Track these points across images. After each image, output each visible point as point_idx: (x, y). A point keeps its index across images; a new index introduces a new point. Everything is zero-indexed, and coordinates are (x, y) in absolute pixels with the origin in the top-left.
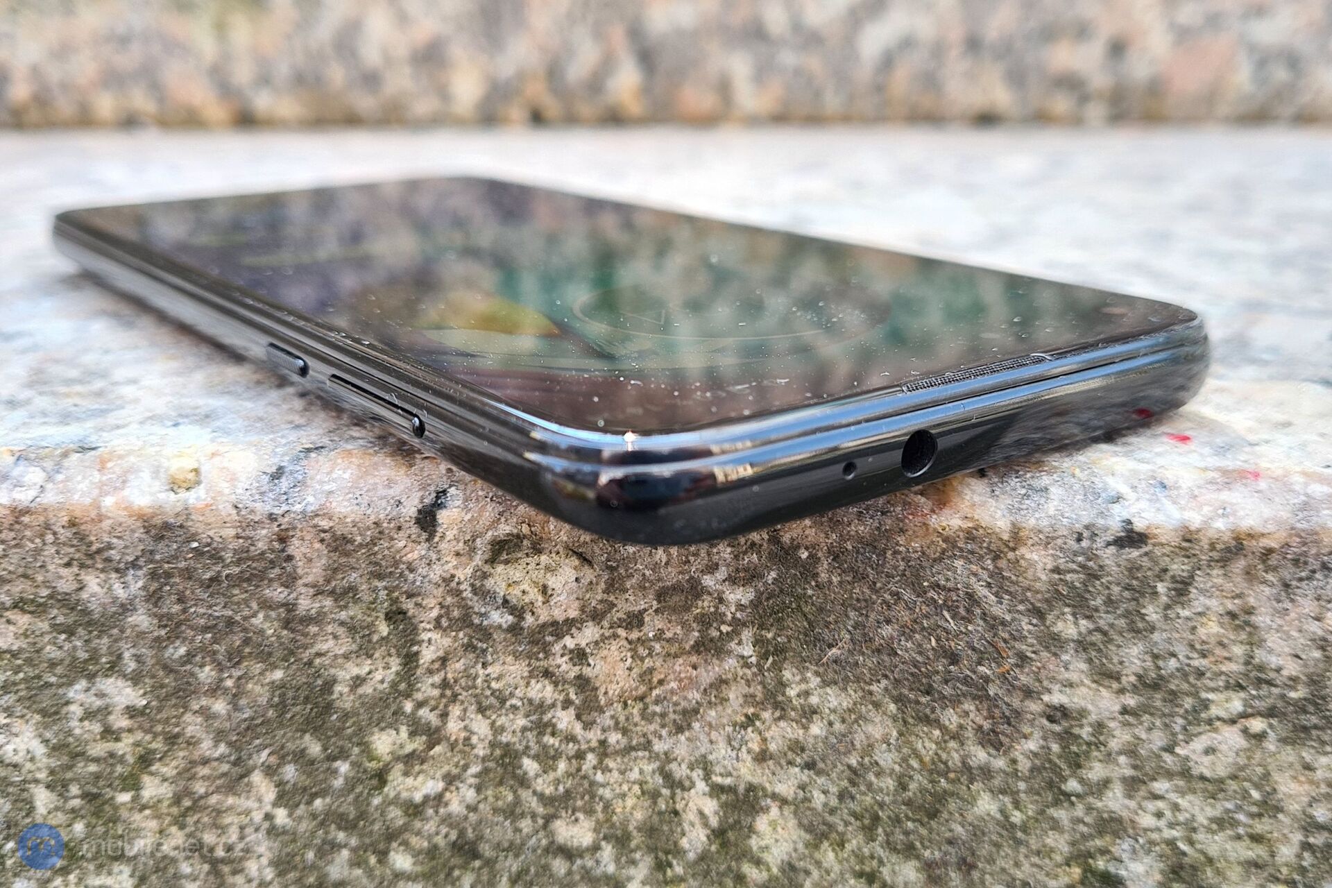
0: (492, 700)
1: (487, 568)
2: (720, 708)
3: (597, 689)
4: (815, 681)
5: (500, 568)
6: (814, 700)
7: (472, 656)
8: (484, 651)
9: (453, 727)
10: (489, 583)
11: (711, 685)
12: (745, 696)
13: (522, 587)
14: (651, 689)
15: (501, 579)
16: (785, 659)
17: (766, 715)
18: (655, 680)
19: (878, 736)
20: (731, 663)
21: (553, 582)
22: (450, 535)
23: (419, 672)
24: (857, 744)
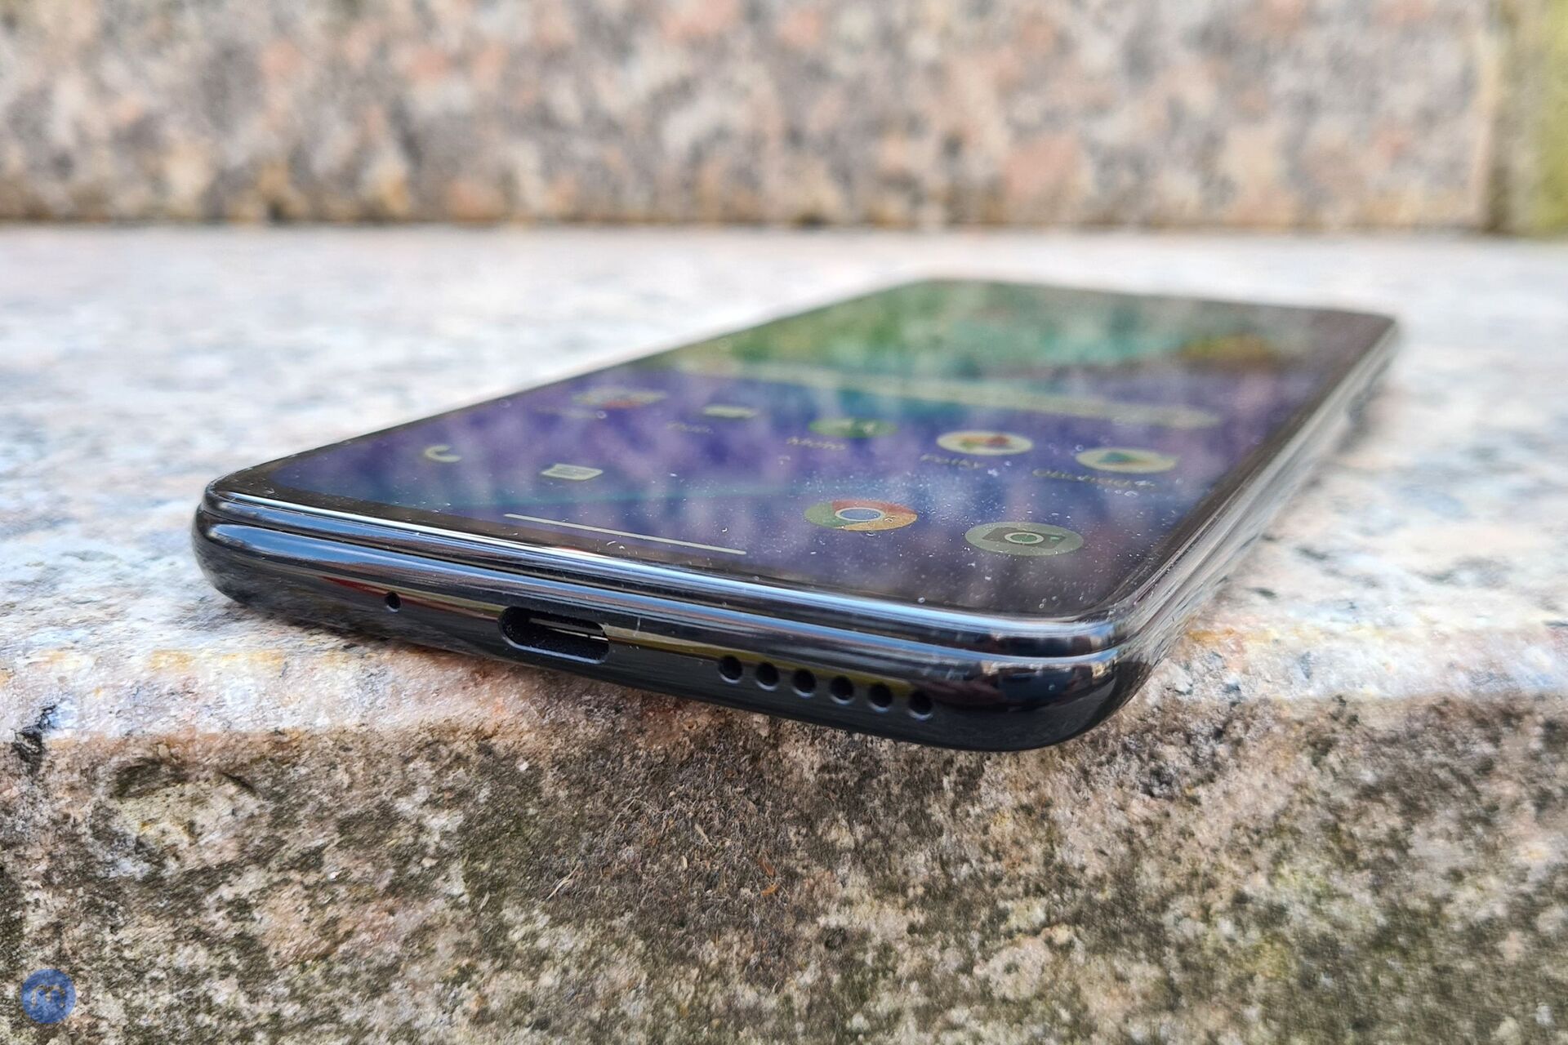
0: (128, 975)
1: (113, 804)
2: (425, 962)
3: (265, 949)
4: (543, 920)
5: (130, 804)
6: (543, 943)
7: (96, 919)
8: (112, 911)
9: (75, 1014)
10: (116, 825)
11: (414, 934)
12: (457, 944)
13: (161, 826)
14: (336, 944)
15: (130, 817)
16: (505, 895)
17: (484, 966)
18: (341, 932)
19: (624, 981)
20: (437, 905)
21: (201, 817)
22: (61, 763)
23: (24, 943)
24: (599, 991)
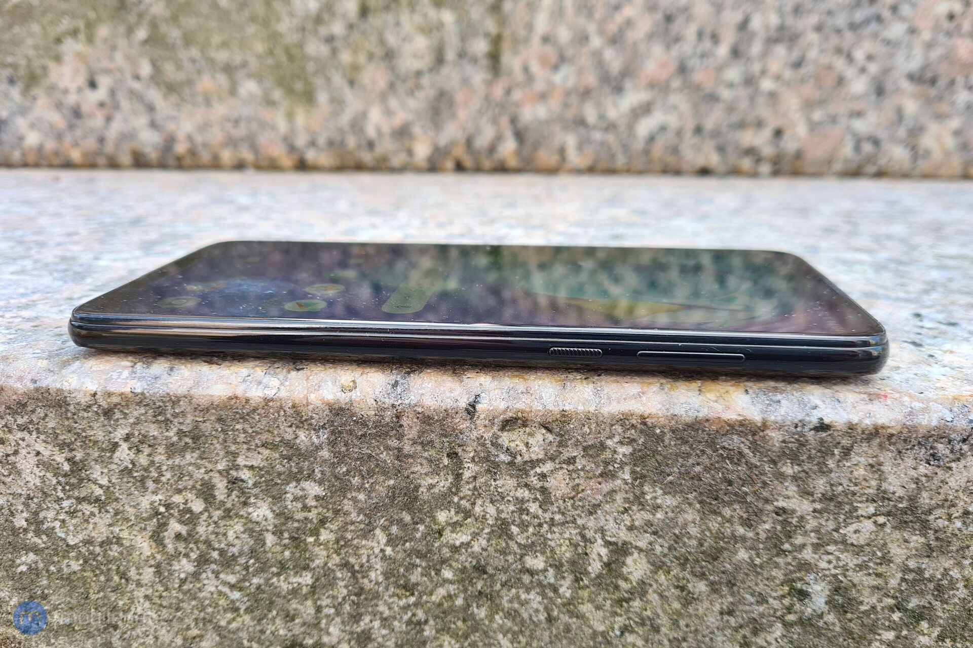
0: (498, 498)
1: (499, 433)
2: (611, 504)
3: (550, 493)
4: (660, 492)
5: (505, 434)
6: (659, 501)
7: (489, 476)
8: (495, 473)
9: (478, 509)
10: (500, 441)
11: (608, 493)
12: (624, 498)
13: (516, 443)
14: (577, 494)
15: (505, 439)
16: (646, 481)
17: (634, 508)
18: (580, 490)
19: (690, 520)
20: (618, 482)
21: (531, 441)
22: (482, 416)
23: (462, 482)
24: (679, 523)
